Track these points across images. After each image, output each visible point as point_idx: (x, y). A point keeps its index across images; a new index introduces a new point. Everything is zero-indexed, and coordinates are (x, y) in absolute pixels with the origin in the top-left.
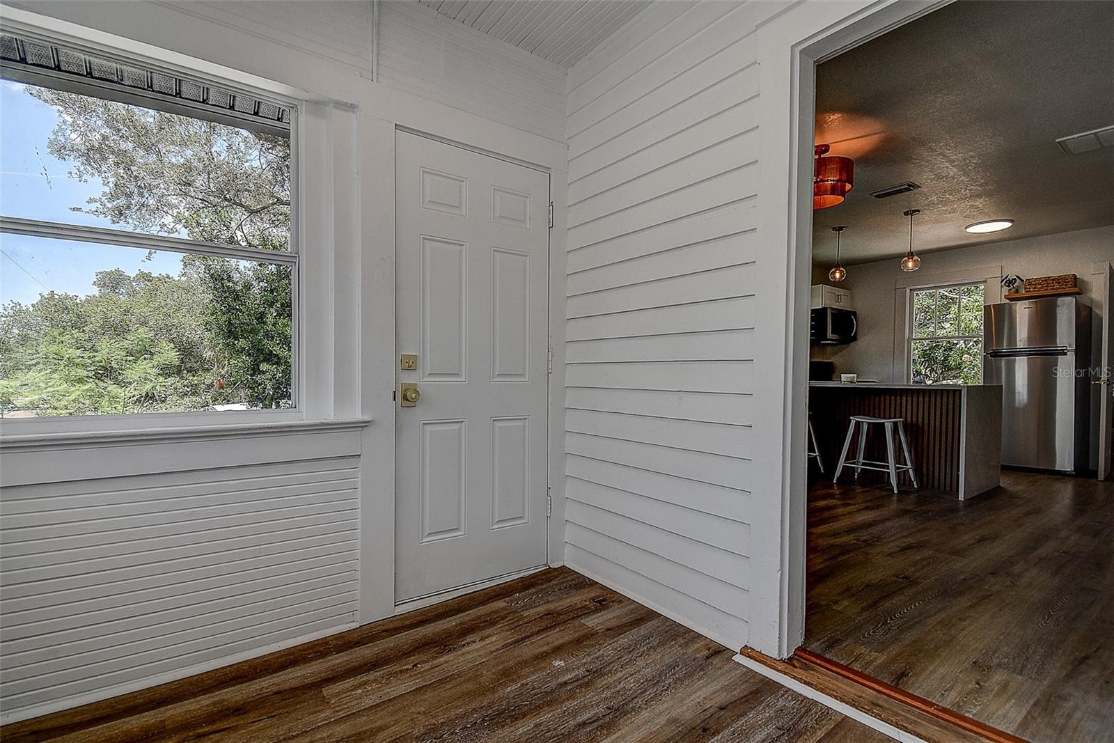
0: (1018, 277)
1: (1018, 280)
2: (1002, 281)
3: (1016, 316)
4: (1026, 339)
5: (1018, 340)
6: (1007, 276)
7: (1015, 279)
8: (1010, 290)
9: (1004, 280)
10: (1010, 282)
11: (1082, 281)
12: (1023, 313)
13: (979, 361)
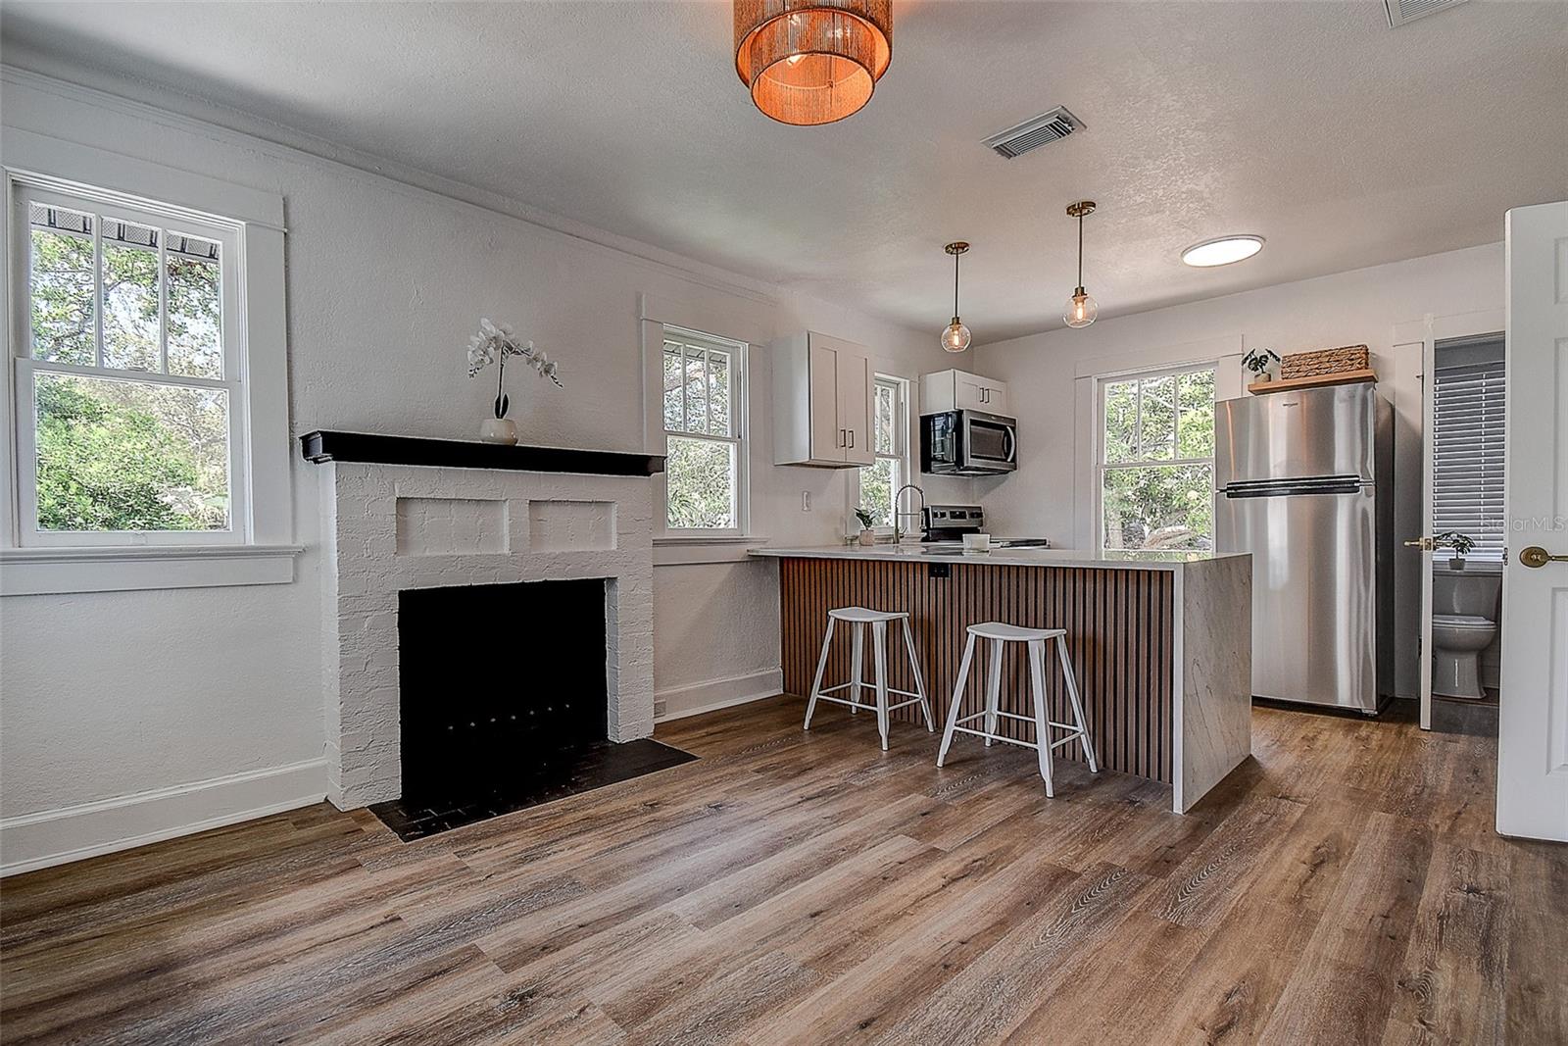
0: (1269, 352)
1: (1270, 358)
2: (1244, 362)
3: (1268, 421)
4: (1285, 463)
5: (1272, 465)
6: (1253, 352)
7: (1266, 357)
8: (1257, 376)
9: (1247, 358)
10: (1257, 363)
11: (1377, 359)
12: (1280, 413)
13: (1209, 500)
